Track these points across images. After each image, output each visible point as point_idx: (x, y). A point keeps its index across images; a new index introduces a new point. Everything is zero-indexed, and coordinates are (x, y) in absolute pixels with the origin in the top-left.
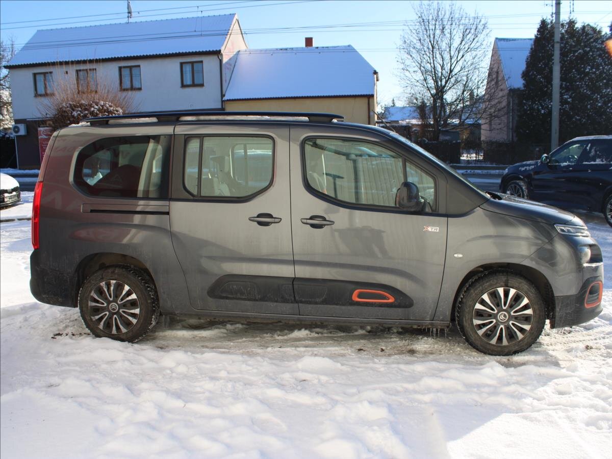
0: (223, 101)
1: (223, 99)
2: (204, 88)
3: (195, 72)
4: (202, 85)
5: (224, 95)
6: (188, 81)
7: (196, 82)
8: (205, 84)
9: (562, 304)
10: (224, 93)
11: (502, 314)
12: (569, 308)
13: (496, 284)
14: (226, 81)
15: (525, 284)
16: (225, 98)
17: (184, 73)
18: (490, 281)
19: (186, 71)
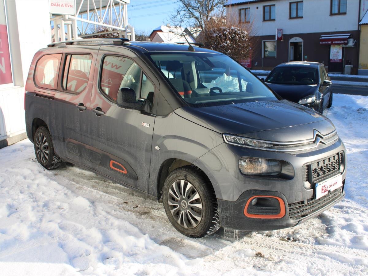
0: (359, 25)
1: (360, 24)
2: (346, 15)
3: (341, 5)
4: (345, 13)
5: (361, 21)
6: (335, 10)
7: (341, 12)
8: (347, 13)
9: (222, 207)
10: (361, 19)
11: (183, 202)
12: (228, 212)
13: (180, 176)
14: (364, 10)
15: (197, 182)
16: (361, 23)
17: (333, 5)
18: (177, 172)
19: (335, 4)
